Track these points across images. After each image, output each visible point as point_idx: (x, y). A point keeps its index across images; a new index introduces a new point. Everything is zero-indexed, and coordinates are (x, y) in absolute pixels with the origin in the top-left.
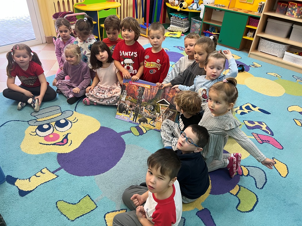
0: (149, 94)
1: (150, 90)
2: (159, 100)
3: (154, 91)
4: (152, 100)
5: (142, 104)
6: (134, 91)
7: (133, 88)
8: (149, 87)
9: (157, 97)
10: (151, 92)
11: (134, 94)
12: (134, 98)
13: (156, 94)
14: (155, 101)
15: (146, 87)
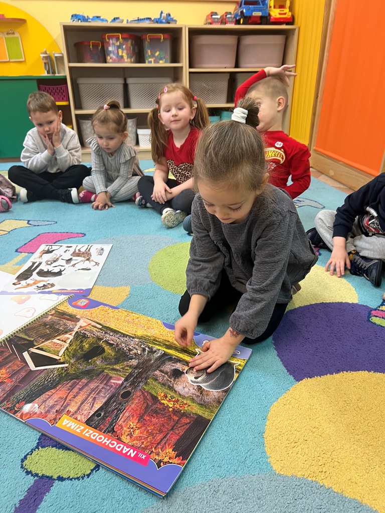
1: (69, 408)
2: (52, 371)
3: (56, 402)
4: (79, 376)
5: (128, 373)
6: (139, 420)
7: (141, 433)
8: (66, 420)
9: (54, 381)
10: (67, 400)
11: (148, 410)
12: (152, 396)
13: (52, 390)
14: (71, 371)
15: (78, 425)
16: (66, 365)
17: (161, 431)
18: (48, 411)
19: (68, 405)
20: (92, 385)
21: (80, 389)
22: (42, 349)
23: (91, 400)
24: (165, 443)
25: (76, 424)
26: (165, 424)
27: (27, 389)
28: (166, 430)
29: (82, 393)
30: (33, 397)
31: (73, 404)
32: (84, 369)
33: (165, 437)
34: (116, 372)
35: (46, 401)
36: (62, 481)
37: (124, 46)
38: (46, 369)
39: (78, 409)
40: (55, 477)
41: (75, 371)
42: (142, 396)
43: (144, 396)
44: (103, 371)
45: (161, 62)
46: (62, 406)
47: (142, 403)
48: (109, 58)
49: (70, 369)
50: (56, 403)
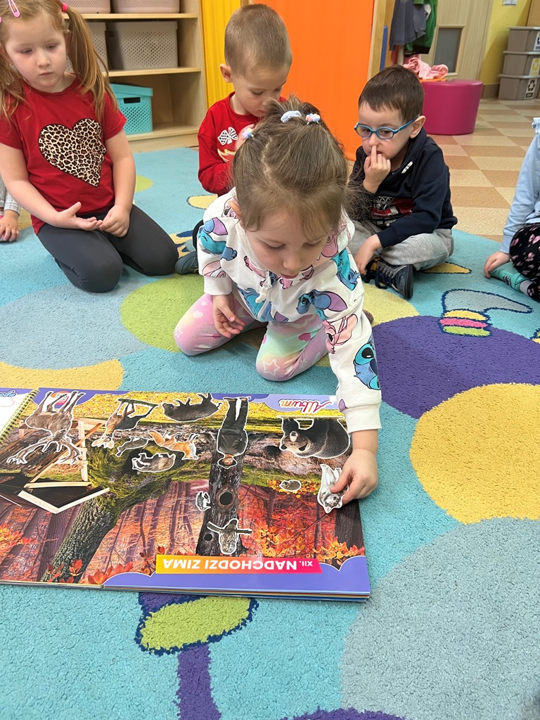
0: (164, 525)
1: (157, 545)
2: (91, 504)
3: (129, 543)
4: (139, 498)
5: (208, 471)
6: (268, 523)
7: (283, 538)
8: (165, 561)
9: (104, 516)
10: (146, 534)
11: (270, 507)
12: (262, 488)
13: (112, 530)
14: (121, 495)
15: (190, 561)
16: (107, 490)
17: (306, 526)
18: (129, 560)
19: (152, 541)
20: (169, 503)
21: (155, 514)
22: (47, 480)
23: (181, 522)
24: (323, 538)
25: (185, 561)
26: (305, 516)
27: (69, 543)
28: (312, 522)
29: (161, 518)
30: (89, 549)
31: (159, 537)
32: (139, 487)
33: (317, 531)
34: (190, 476)
35: (113, 547)
36: (218, 641)
38: (79, 505)
39: (172, 540)
40: (204, 640)
41: (127, 493)
42: (249, 493)
43: (252, 492)
44: (170, 480)
46: (144, 546)
47: (256, 501)
49: (116, 493)
50: (132, 545)
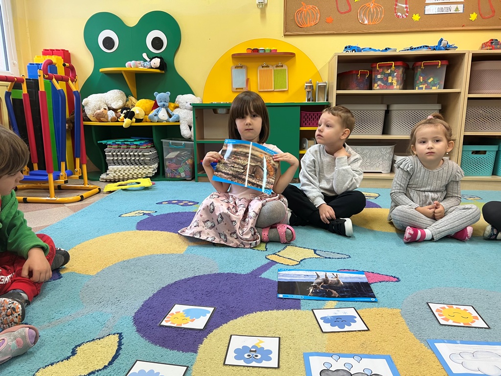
37: (395, 74)
45: (433, 88)
48: (376, 85)
